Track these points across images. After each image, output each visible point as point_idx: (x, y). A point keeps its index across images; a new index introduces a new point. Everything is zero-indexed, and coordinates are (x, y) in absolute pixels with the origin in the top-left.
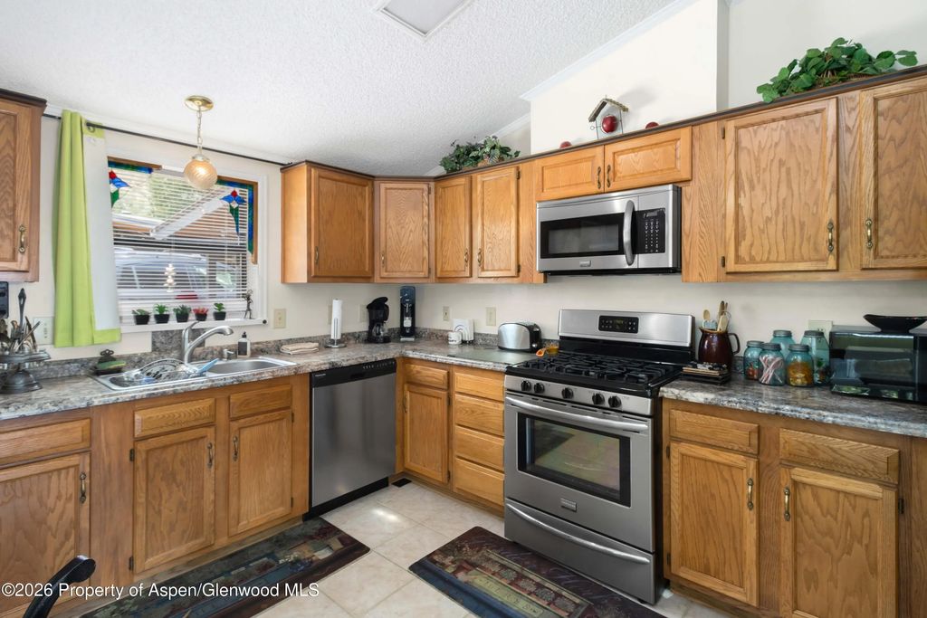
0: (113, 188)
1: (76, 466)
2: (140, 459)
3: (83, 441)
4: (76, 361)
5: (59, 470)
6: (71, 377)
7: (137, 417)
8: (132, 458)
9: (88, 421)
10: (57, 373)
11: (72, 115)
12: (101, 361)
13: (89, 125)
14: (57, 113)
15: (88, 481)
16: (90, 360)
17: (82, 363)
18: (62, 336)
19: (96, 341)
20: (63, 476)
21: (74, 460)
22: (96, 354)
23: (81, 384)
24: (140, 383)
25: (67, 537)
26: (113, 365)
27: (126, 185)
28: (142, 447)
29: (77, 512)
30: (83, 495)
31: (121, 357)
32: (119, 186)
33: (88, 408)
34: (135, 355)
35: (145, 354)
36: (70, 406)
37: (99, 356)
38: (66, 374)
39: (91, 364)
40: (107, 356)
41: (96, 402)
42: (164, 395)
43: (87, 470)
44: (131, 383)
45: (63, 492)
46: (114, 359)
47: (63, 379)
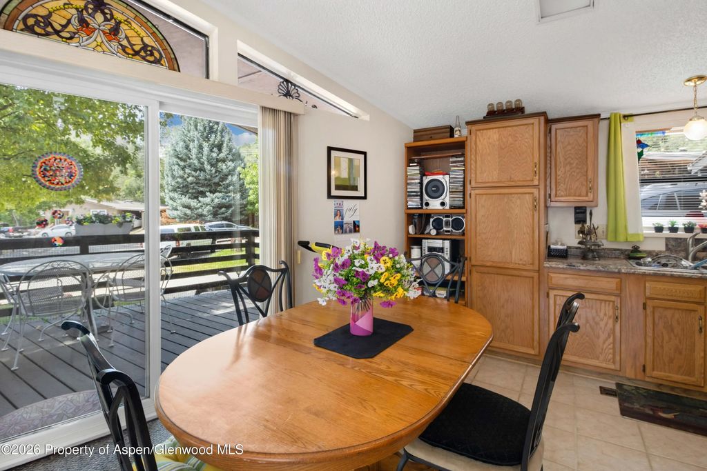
0: (640, 150)
1: (614, 302)
2: (649, 310)
3: (617, 290)
4: (618, 250)
5: (606, 301)
6: (616, 258)
7: (647, 285)
8: (645, 308)
9: (619, 280)
10: (609, 254)
11: (615, 115)
12: (632, 252)
13: (625, 117)
14: (607, 116)
15: (619, 311)
16: (626, 250)
17: (622, 251)
18: (611, 236)
19: (629, 240)
20: (607, 305)
21: (613, 298)
22: (630, 248)
23: (619, 262)
24: (650, 266)
25: (609, 336)
26: (639, 255)
27: (647, 146)
28: (650, 303)
29: (614, 326)
30: (617, 318)
31: (645, 251)
32: (643, 148)
33: (619, 272)
34: (654, 251)
35: (661, 252)
36: (610, 270)
37: (631, 248)
38: (613, 256)
39: (627, 253)
40: (636, 249)
41: (623, 271)
42: (664, 275)
43: (619, 306)
44: (645, 265)
45: (607, 313)
46: (640, 252)
47: (612, 258)
